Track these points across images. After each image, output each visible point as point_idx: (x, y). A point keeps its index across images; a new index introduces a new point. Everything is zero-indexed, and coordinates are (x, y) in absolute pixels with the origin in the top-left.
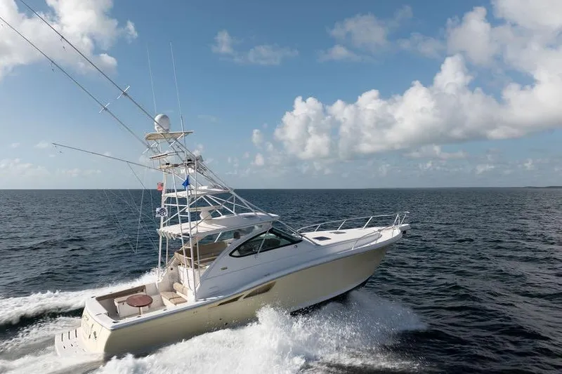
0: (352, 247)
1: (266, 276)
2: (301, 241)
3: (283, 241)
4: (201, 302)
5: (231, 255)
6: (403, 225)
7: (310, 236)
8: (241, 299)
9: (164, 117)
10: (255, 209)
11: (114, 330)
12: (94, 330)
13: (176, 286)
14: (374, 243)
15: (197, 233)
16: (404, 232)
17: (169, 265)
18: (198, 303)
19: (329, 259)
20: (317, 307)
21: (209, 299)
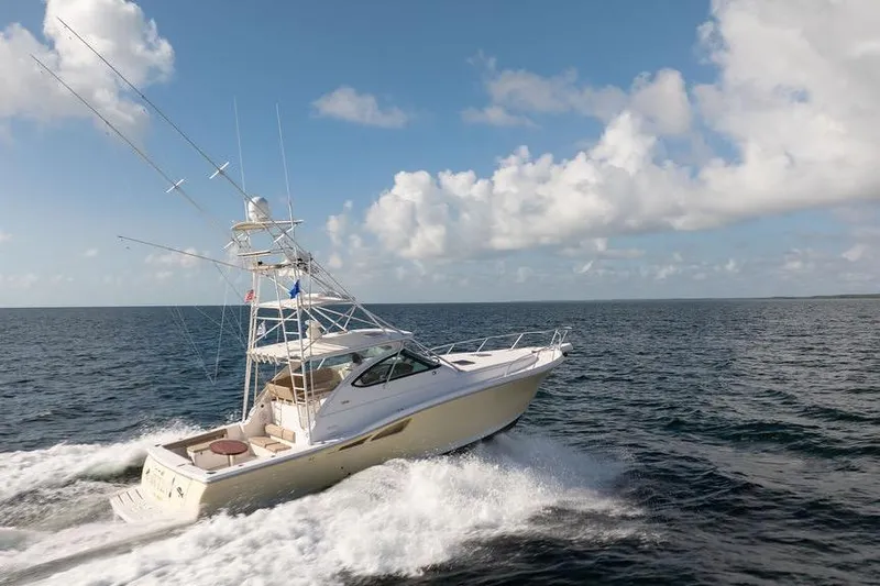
0: (505, 373)
1: (399, 411)
2: (439, 366)
3: (418, 367)
4: (318, 445)
5: (353, 384)
6: (563, 345)
7: (450, 358)
8: (368, 442)
9: (263, 200)
10: (383, 324)
11: (211, 482)
12: (177, 484)
13: (270, 428)
14: (531, 368)
15: (312, 356)
16: (565, 354)
17: (259, 400)
18: (313, 447)
19: (475, 389)
20: (461, 450)
21: (327, 442)
